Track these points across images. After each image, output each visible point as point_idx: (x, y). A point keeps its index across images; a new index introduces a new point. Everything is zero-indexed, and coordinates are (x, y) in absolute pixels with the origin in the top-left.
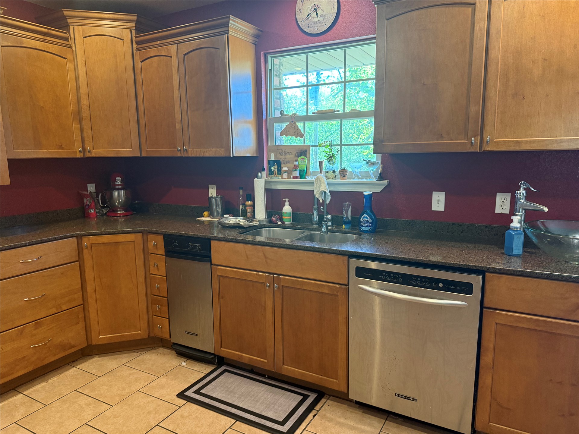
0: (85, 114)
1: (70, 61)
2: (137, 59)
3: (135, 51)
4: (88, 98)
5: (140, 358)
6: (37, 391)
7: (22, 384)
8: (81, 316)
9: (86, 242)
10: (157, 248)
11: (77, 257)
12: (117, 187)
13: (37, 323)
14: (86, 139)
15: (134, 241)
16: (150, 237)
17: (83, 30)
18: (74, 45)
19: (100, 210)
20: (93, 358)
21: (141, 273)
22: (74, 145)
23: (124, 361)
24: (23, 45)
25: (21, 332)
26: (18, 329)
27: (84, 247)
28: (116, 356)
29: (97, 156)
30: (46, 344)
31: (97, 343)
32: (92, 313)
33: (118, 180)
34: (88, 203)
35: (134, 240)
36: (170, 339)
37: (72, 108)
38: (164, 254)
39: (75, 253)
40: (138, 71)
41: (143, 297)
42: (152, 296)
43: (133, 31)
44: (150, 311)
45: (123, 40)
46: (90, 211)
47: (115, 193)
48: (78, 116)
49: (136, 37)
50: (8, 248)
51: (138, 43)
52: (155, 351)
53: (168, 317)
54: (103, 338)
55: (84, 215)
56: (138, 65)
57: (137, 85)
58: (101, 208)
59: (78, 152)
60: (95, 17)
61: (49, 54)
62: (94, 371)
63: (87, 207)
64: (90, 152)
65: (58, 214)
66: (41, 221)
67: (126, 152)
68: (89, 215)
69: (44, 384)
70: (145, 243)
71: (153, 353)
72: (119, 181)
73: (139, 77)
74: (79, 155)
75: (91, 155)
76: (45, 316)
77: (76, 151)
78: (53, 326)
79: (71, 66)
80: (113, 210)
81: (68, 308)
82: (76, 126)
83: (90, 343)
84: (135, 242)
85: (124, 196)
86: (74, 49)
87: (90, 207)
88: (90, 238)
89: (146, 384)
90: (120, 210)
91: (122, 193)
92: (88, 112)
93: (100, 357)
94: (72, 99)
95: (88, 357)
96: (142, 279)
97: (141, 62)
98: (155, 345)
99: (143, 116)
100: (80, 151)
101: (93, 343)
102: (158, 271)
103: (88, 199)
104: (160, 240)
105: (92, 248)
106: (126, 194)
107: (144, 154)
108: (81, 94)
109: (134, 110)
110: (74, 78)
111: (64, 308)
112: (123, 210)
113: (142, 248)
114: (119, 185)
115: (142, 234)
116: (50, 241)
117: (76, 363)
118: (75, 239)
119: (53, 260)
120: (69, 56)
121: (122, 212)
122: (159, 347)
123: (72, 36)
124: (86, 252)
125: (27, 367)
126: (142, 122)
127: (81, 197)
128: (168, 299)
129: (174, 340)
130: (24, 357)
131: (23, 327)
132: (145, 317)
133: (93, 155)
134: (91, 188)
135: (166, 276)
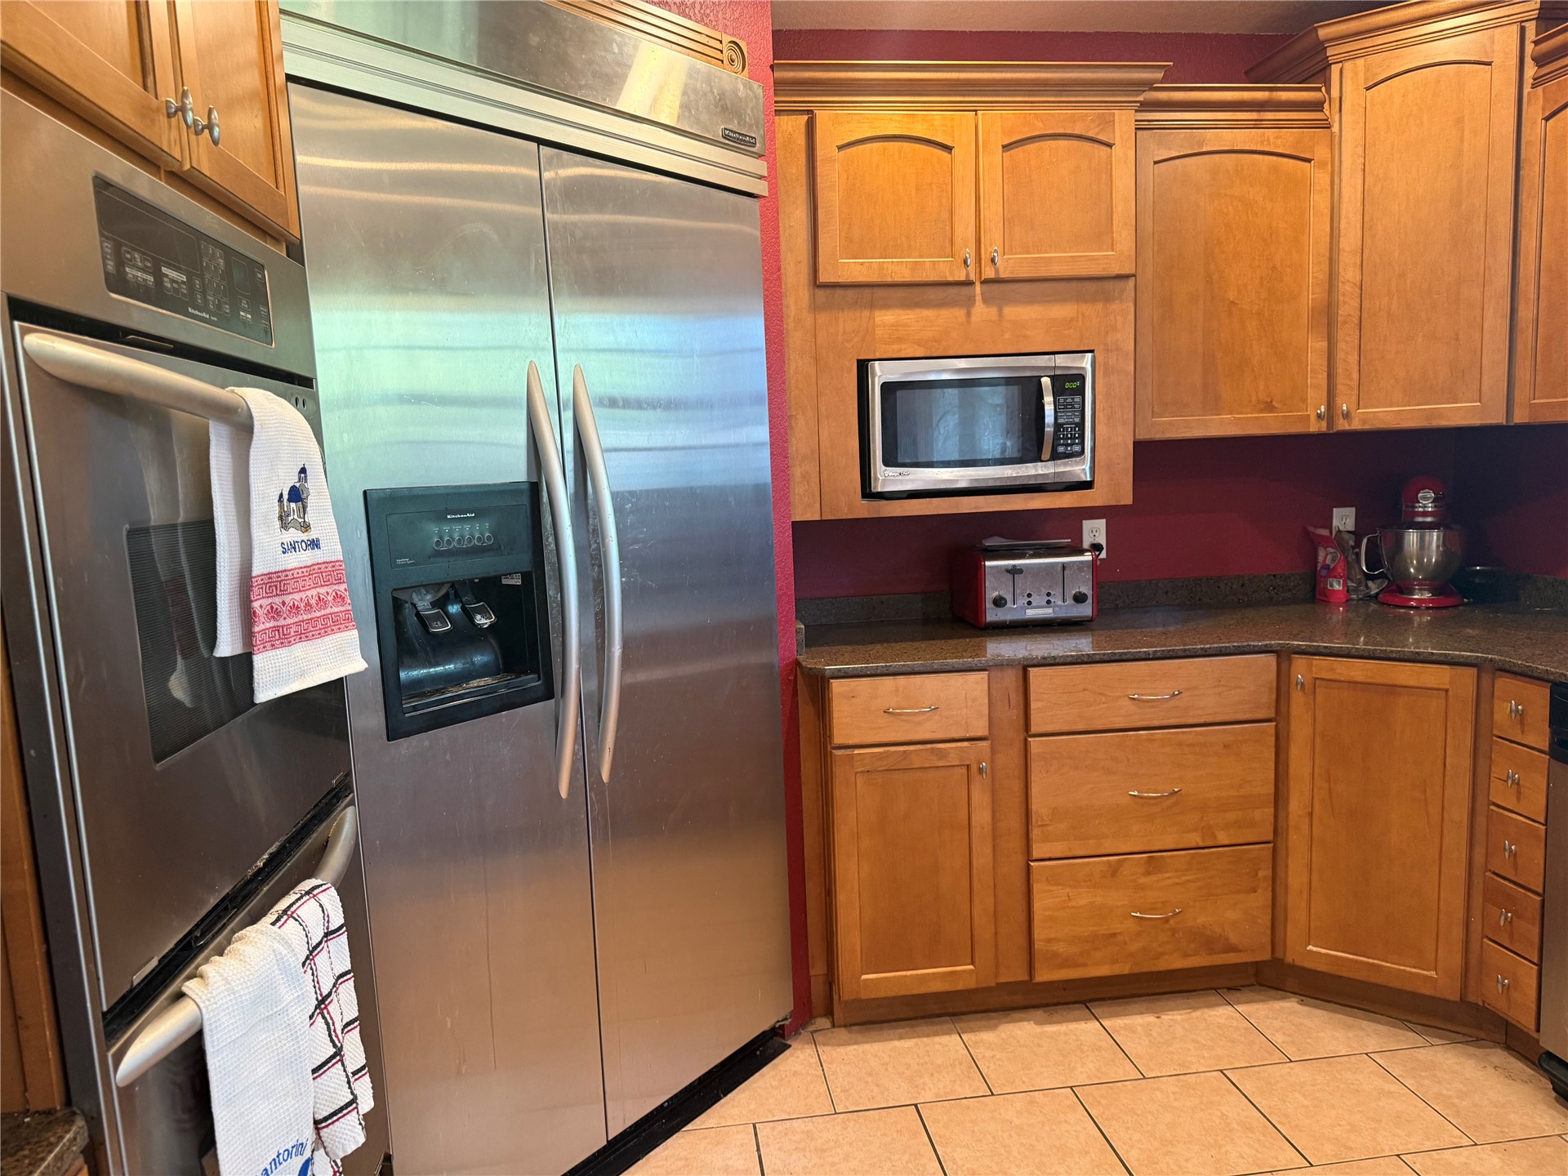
0: (1347, 308)
1: (1322, 165)
2: (1534, 111)
3: (1527, 89)
4: (1359, 262)
5: (1426, 1054)
6: (1131, 1029)
7: (1103, 999)
8: (1265, 872)
9: (1301, 669)
10: (1522, 722)
11: (1273, 710)
12: (1420, 519)
13: (1154, 859)
14: (1340, 380)
15: (1447, 691)
16: (1504, 683)
17: (1367, 68)
18: (1337, 118)
19: (1359, 584)
20: (1283, 998)
21: (1459, 791)
22: (1304, 400)
23: (1372, 1044)
24: (1204, 150)
25: (1114, 871)
26: (1108, 861)
27: (1293, 682)
28: (1350, 1020)
29: (1367, 427)
30: (1166, 920)
31: (1298, 963)
32: (1296, 876)
33: (1425, 498)
34: (1328, 561)
35: (1447, 687)
36: (1535, 1035)
37: (1311, 295)
38: (1547, 749)
39: (1268, 697)
40: (1531, 153)
41: (1456, 870)
42: (1488, 874)
43: (1531, 27)
44: (1476, 921)
45: (1489, 64)
46: (1332, 586)
47: (1412, 537)
48: (1327, 317)
49: (1536, 43)
50: (1105, 658)
51: (1540, 61)
52: (1478, 1052)
53: (1536, 961)
54: (1318, 953)
55: (1314, 594)
56: (1534, 129)
57: (1523, 197)
58: (1363, 579)
59: (1313, 418)
60: (1408, 18)
61: (1266, 157)
62: (1278, 1039)
63: (1324, 572)
64: (1347, 416)
65: (1243, 585)
66: (1200, 600)
67: (1460, 412)
68: (1327, 597)
69: (1150, 1019)
70: (1481, 703)
71: (1470, 1056)
72: (1426, 502)
73: (1531, 172)
74: (1315, 427)
75: (1350, 425)
76: (1172, 847)
77: (1309, 415)
78: (1188, 878)
79: (1321, 178)
80: (1399, 586)
81: (1233, 842)
82: (1317, 345)
83: (1279, 955)
84: (1450, 693)
85: (1438, 547)
86: (1335, 129)
87: (1331, 572)
88: (1315, 662)
89: (1428, 1145)
90: (1420, 590)
91: (1434, 537)
92: (1356, 303)
93: (1302, 1003)
94: (1315, 270)
95: (1273, 993)
96: (1459, 814)
97: (1547, 119)
98: (1482, 1035)
99: (1532, 295)
100: (1319, 416)
101: (1289, 960)
102: (1519, 799)
103: (1330, 550)
104: (1539, 700)
105: (1317, 690)
106: (1445, 542)
107: (1520, 417)
108: (1341, 252)
109: (1503, 279)
110: (1327, 212)
111: (1223, 838)
112: (1429, 591)
113: (1470, 716)
114: (1425, 514)
115: (1475, 670)
116: (1206, 654)
117: (1237, 994)
118: (1271, 659)
119: (1208, 705)
120: (1321, 153)
121: (1427, 595)
122: (1496, 1043)
123: (1335, 92)
124: (1298, 700)
125: (1117, 961)
126: (1526, 313)
127: (1312, 544)
128: (1543, 901)
129: (1548, 1043)
130: (1114, 935)
131: (1119, 860)
132: (1457, 933)
133: (1356, 425)
134: (1344, 519)
135: (1545, 825)
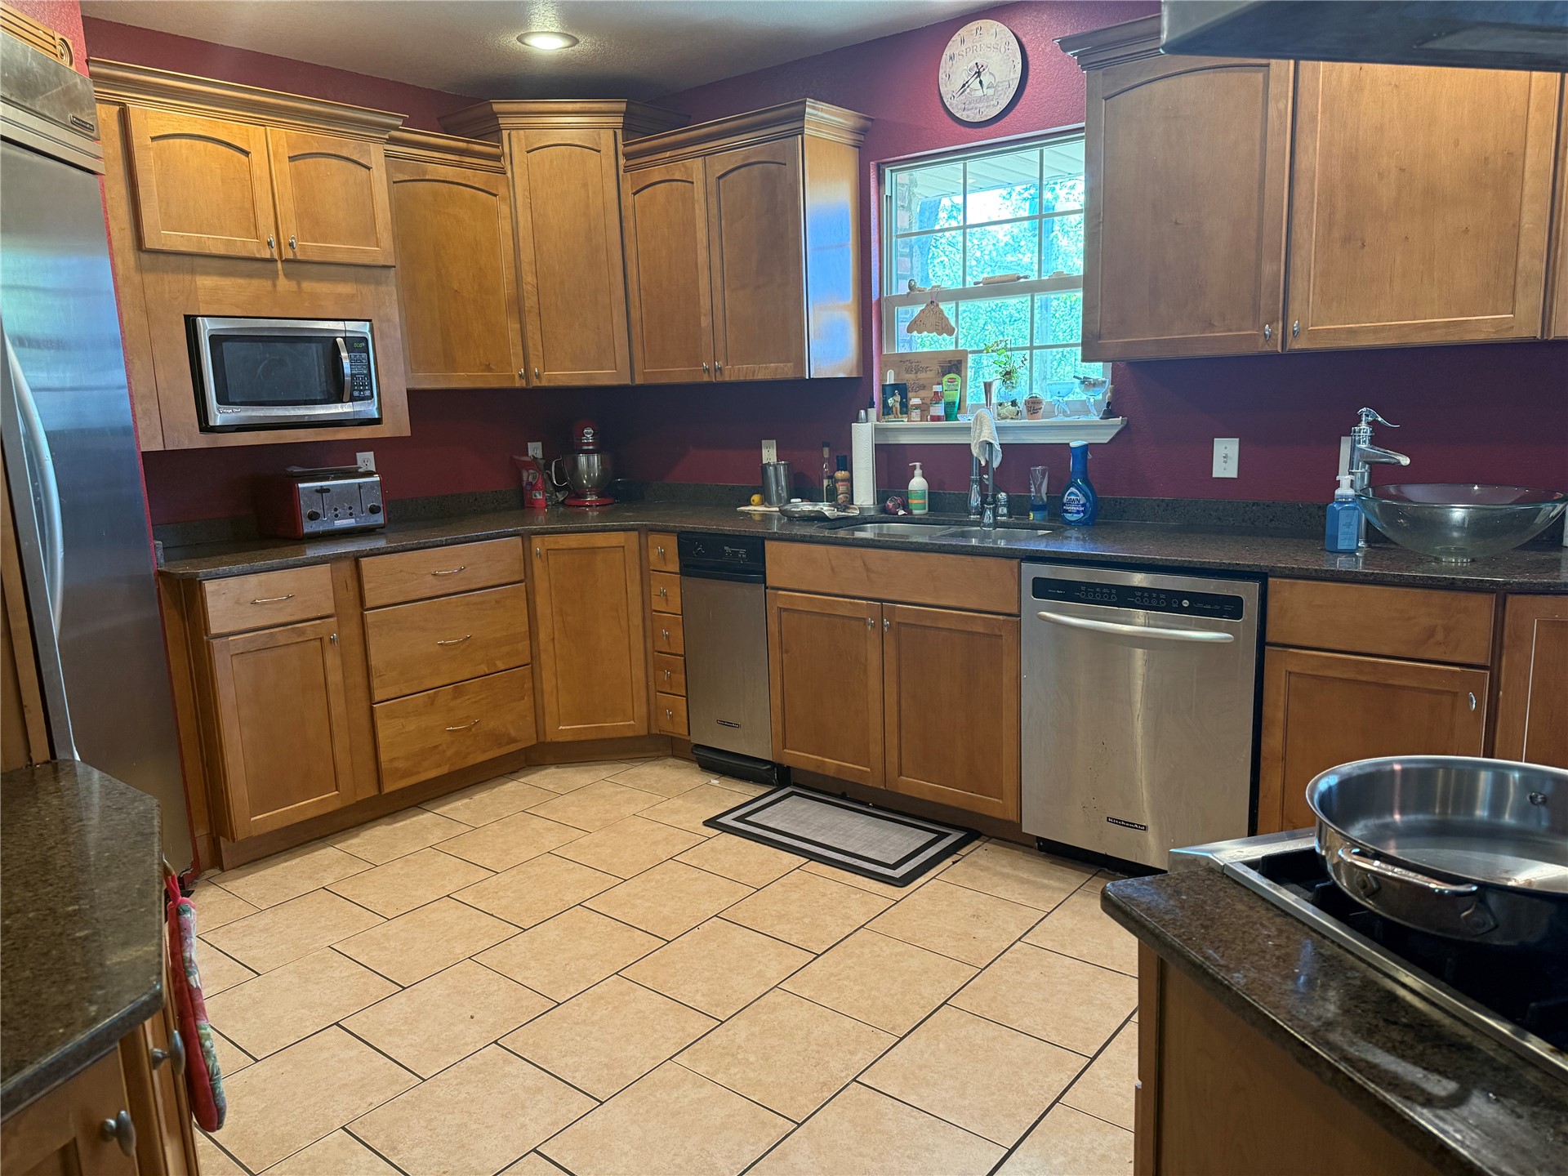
0: (530, 302)
1: (503, 199)
2: (627, 188)
3: (621, 172)
4: (534, 270)
5: (634, 771)
6: (457, 809)
7: (428, 800)
8: (528, 685)
9: (538, 545)
10: (665, 559)
11: (523, 574)
12: (586, 448)
13: (457, 687)
14: (531, 351)
15: (623, 547)
16: (654, 538)
17: (527, 138)
18: (509, 167)
19: (552, 494)
20: (546, 769)
21: (636, 606)
22: (510, 364)
23: (604, 774)
24: (427, 178)
25: (432, 701)
26: (428, 694)
27: (534, 554)
28: (589, 768)
29: (552, 384)
30: (469, 729)
31: (554, 740)
32: (548, 682)
33: (587, 433)
34: (530, 479)
35: (623, 545)
36: (688, 738)
37: (506, 291)
38: (678, 571)
39: (518, 566)
40: (628, 213)
41: (638, 655)
42: (656, 653)
43: (619, 132)
44: (651, 683)
45: (599, 151)
46: (535, 496)
47: (583, 459)
48: (517, 305)
49: (625, 145)
50: (414, 546)
51: (628, 156)
52: (660, 762)
53: (684, 694)
54: (565, 730)
55: (522, 503)
56: (628, 199)
57: (626, 241)
58: (554, 492)
59: (517, 377)
60: (550, 110)
61: (468, 189)
62: (551, 787)
63: (529, 488)
64: (538, 376)
65: (476, 500)
66: (448, 511)
67: (605, 375)
68: (532, 504)
69: (466, 801)
70: (643, 550)
71: (657, 765)
72: (588, 435)
73: (629, 225)
74: (519, 384)
75: (540, 383)
76: (469, 677)
77: (514, 375)
78: (480, 697)
79: (505, 209)
80: (575, 493)
81: (507, 667)
82: (513, 326)
83: (541, 739)
84: (626, 548)
85: (598, 466)
86: (509, 174)
87: (533, 487)
88: (546, 539)
89: (646, 806)
90: (590, 494)
91: (595, 458)
92: (535, 299)
93: (558, 767)
94: (507, 274)
95: (539, 767)
96: (637, 620)
97: (635, 194)
98: (660, 753)
99: (638, 304)
100: (520, 376)
101: (548, 740)
102: (667, 604)
103: (531, 471)
104: (672, 542)
105: (549, 557)
106: (602, 462)
107: (639, 381)
108: (522, 263)
109: (620, 292)
110: (510, 232)
111: (501, 665)
112: (596, 495)
113: (638, 561)
114: (588, 444)
115: (637, 533)
116: (478, 539)
117: (517, 774)
118: (518, 540)
119: (484, 576)
120: (502, 191)
121: (594, 498)
122: (668, 756)
123: (506, 150)
124: (538, 565)
125: (440, 766)
126: (635, 315)
127: (516, 468)
128: (685, 659)
129: (695, 740)
130: (436, 747)
131: (435, 693)
132: (643, 693)
133: (544, 383)
134: (535, 449)
135: (682, 615)
